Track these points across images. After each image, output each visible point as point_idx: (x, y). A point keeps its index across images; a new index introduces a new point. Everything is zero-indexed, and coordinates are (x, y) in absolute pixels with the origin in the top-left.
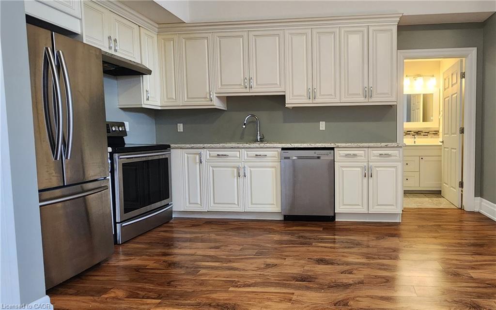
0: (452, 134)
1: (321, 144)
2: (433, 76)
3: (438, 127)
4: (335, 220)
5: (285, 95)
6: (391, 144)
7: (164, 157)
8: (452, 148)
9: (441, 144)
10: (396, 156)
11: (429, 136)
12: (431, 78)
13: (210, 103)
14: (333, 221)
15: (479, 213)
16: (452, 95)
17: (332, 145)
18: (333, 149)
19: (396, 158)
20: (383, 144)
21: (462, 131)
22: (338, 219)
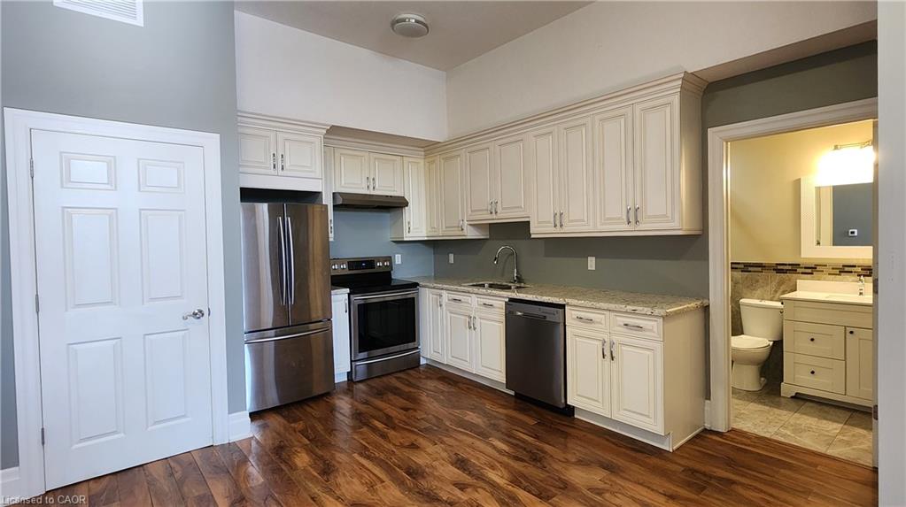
1: (547, 298)
4: (573, 415)
5: (529, 222)
6: (641, 308)
7: (409, 296)
10: (651, 331)
13: (461, 233)
14: (570, 416)
17: (561, 301)
18: (563, 307)
19: (653, 334)
20: (630, 308)
22: (579, 415)
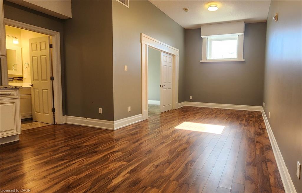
0: (42, 80)
2: (16, 38)
3: (22, 74)
8: (43, 89)
9: (31, 86)
11: (14, 81)
12: (14, 39)
15: (66, 124)
16: (41, 56)
19: (14, 96)
21: (52, 79)
